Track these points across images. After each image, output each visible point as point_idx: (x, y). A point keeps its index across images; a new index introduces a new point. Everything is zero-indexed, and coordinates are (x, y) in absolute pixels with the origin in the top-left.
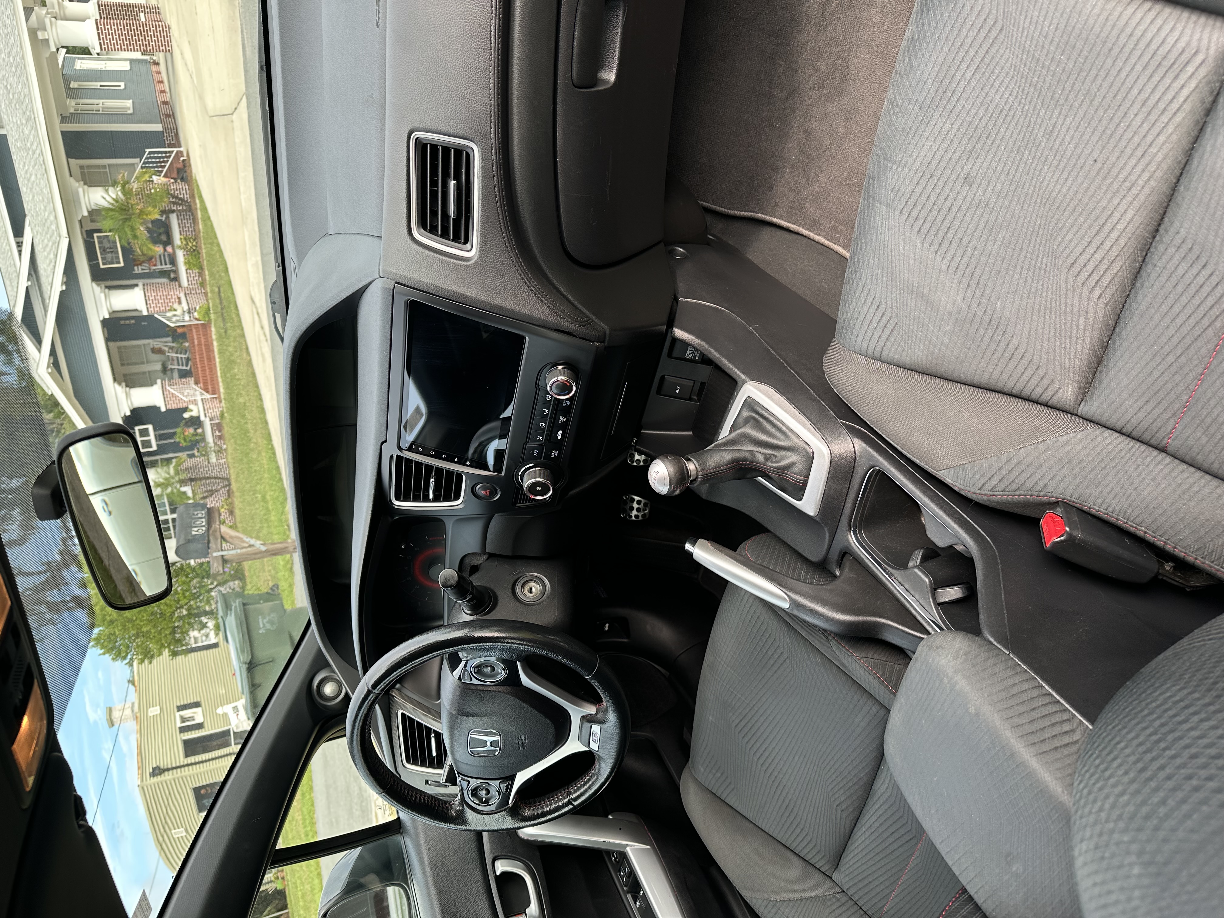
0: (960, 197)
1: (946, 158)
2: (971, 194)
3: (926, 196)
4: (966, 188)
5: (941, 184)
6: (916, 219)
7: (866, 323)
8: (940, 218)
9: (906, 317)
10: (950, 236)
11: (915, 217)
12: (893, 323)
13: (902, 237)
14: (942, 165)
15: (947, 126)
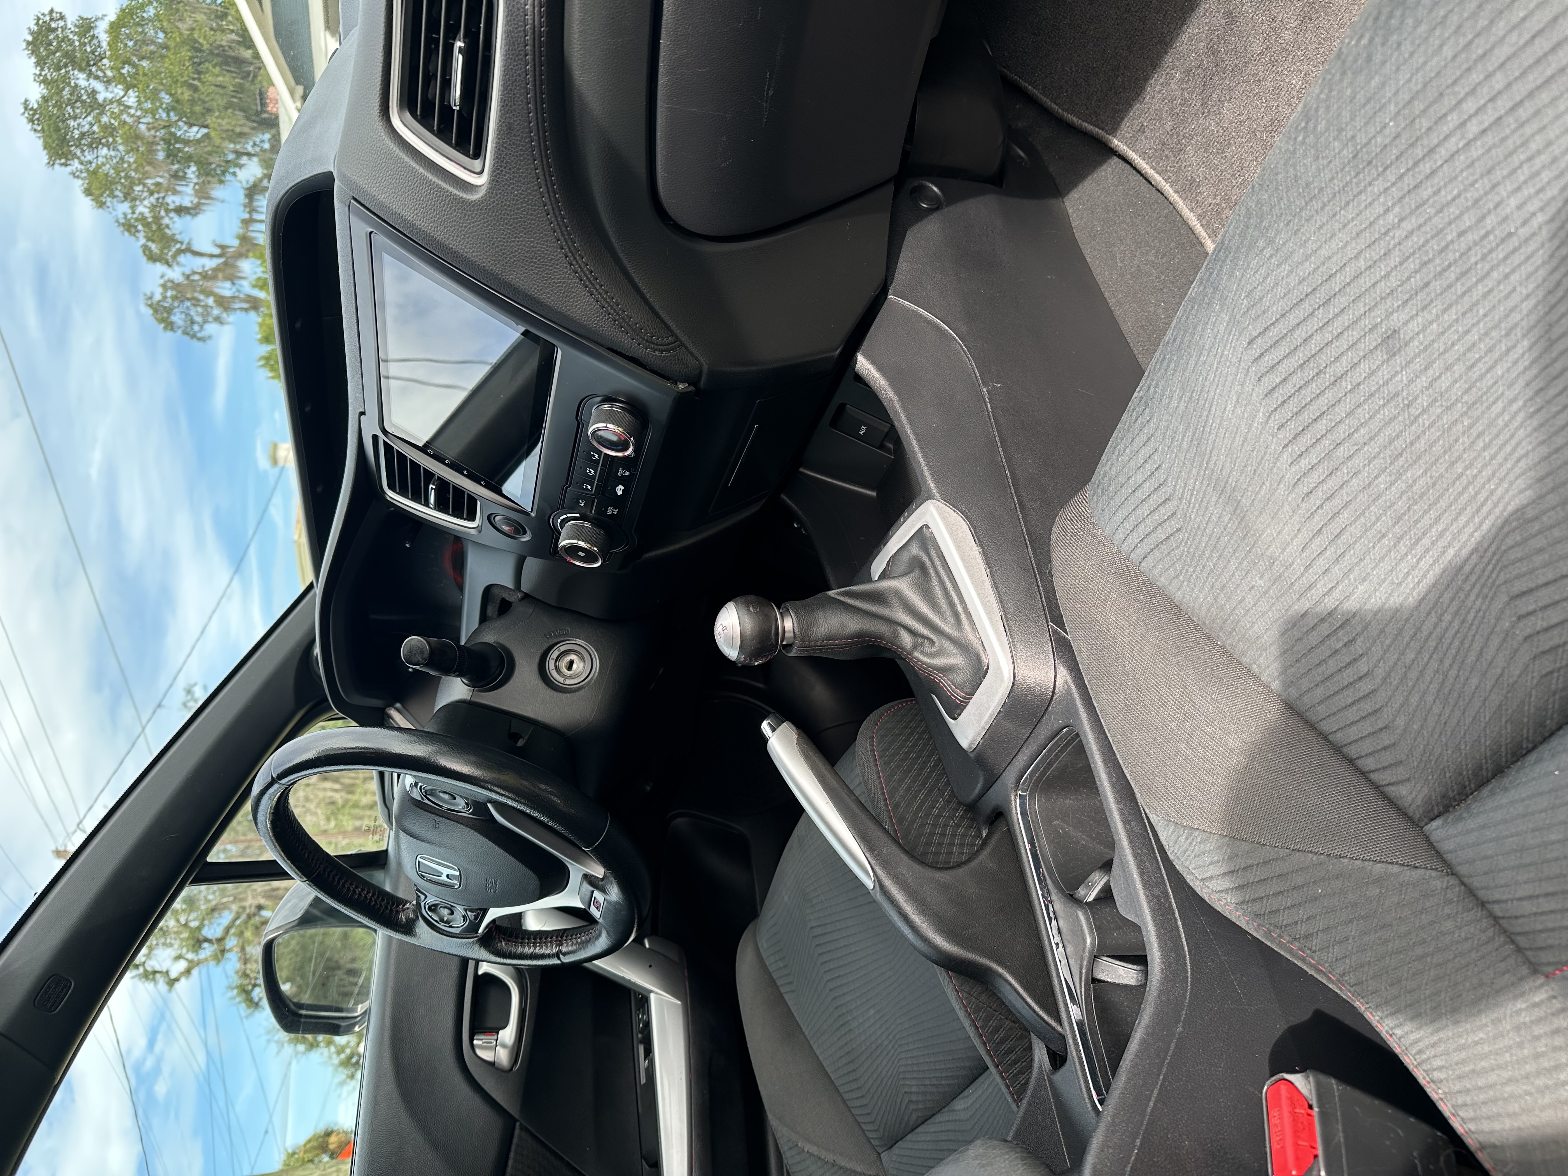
0: (1364, 367)
1: (1365, 282)
2: (1385, 372)
3: (1304, 336)
4: (1380, 356)
5: (1338, 325)
6: (1272, 368)
7: (1133, 501)
8: (1314, 388)
9: (1199, 527)
10: (1322, 426)
11: (1272, 363)
12: (1174, 524)
13: (1237, 388)
14: (1353, 291)
15: (1391, 218)
